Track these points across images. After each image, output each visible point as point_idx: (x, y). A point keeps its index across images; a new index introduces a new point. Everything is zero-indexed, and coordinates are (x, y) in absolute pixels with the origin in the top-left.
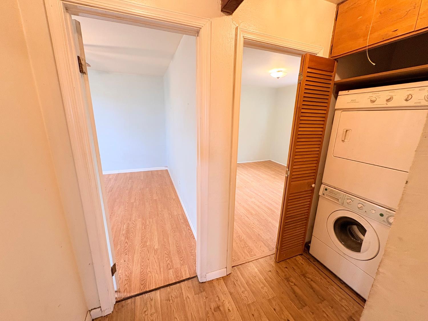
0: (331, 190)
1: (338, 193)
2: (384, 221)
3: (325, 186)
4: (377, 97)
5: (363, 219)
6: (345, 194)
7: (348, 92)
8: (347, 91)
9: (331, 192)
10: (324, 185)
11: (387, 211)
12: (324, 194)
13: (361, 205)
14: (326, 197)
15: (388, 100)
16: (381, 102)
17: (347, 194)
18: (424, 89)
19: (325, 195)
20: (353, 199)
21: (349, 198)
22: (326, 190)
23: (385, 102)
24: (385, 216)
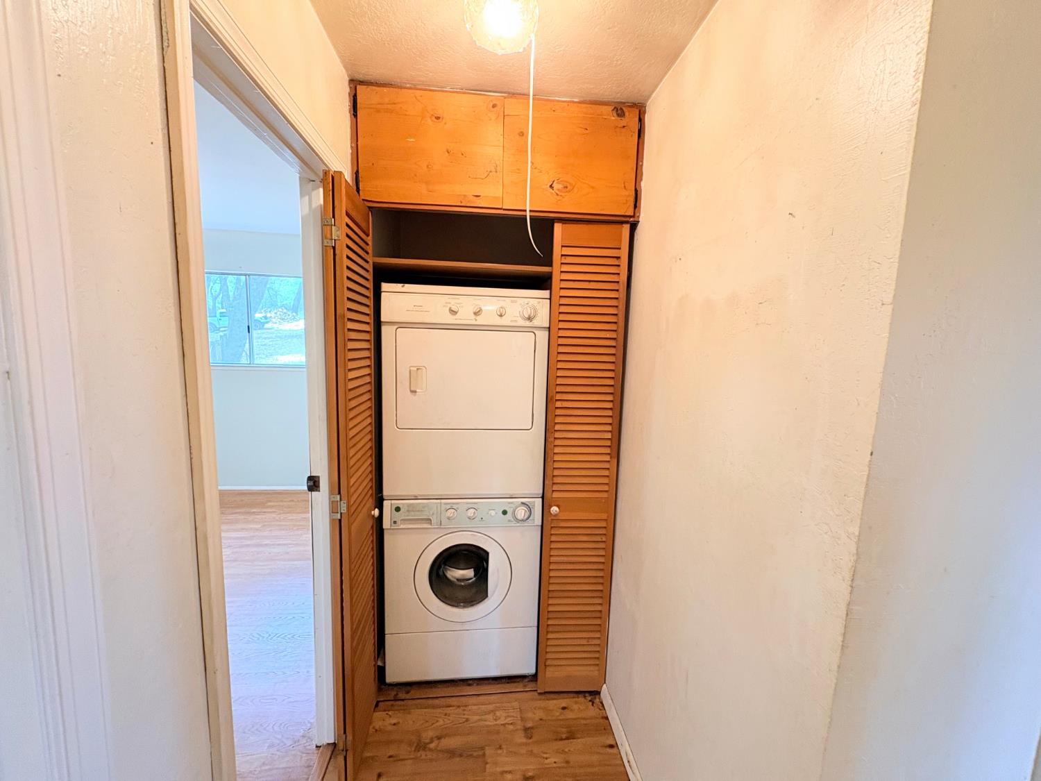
0: (409, 505)
1: (425, 506)
2: (509, 521)
3: (393, 502)
4: (458, 306)
5: (480, 535)
6: (439, 501)
7: (403, 286)
8: (401, 285)
9: (411, 509)
10: (390, 501)
11: (509, 503)
12: (395, 522)
13: (472, 511)
14: (402, 526)
15: (476, 314)
16: (465, 316)
17: (442, 501)
18: (516, 302)
19: (399, 522)
20: (455, 507)
21: (448, 507)
22: (398, 509)
23: (473, 317)
24: (510, 511)
